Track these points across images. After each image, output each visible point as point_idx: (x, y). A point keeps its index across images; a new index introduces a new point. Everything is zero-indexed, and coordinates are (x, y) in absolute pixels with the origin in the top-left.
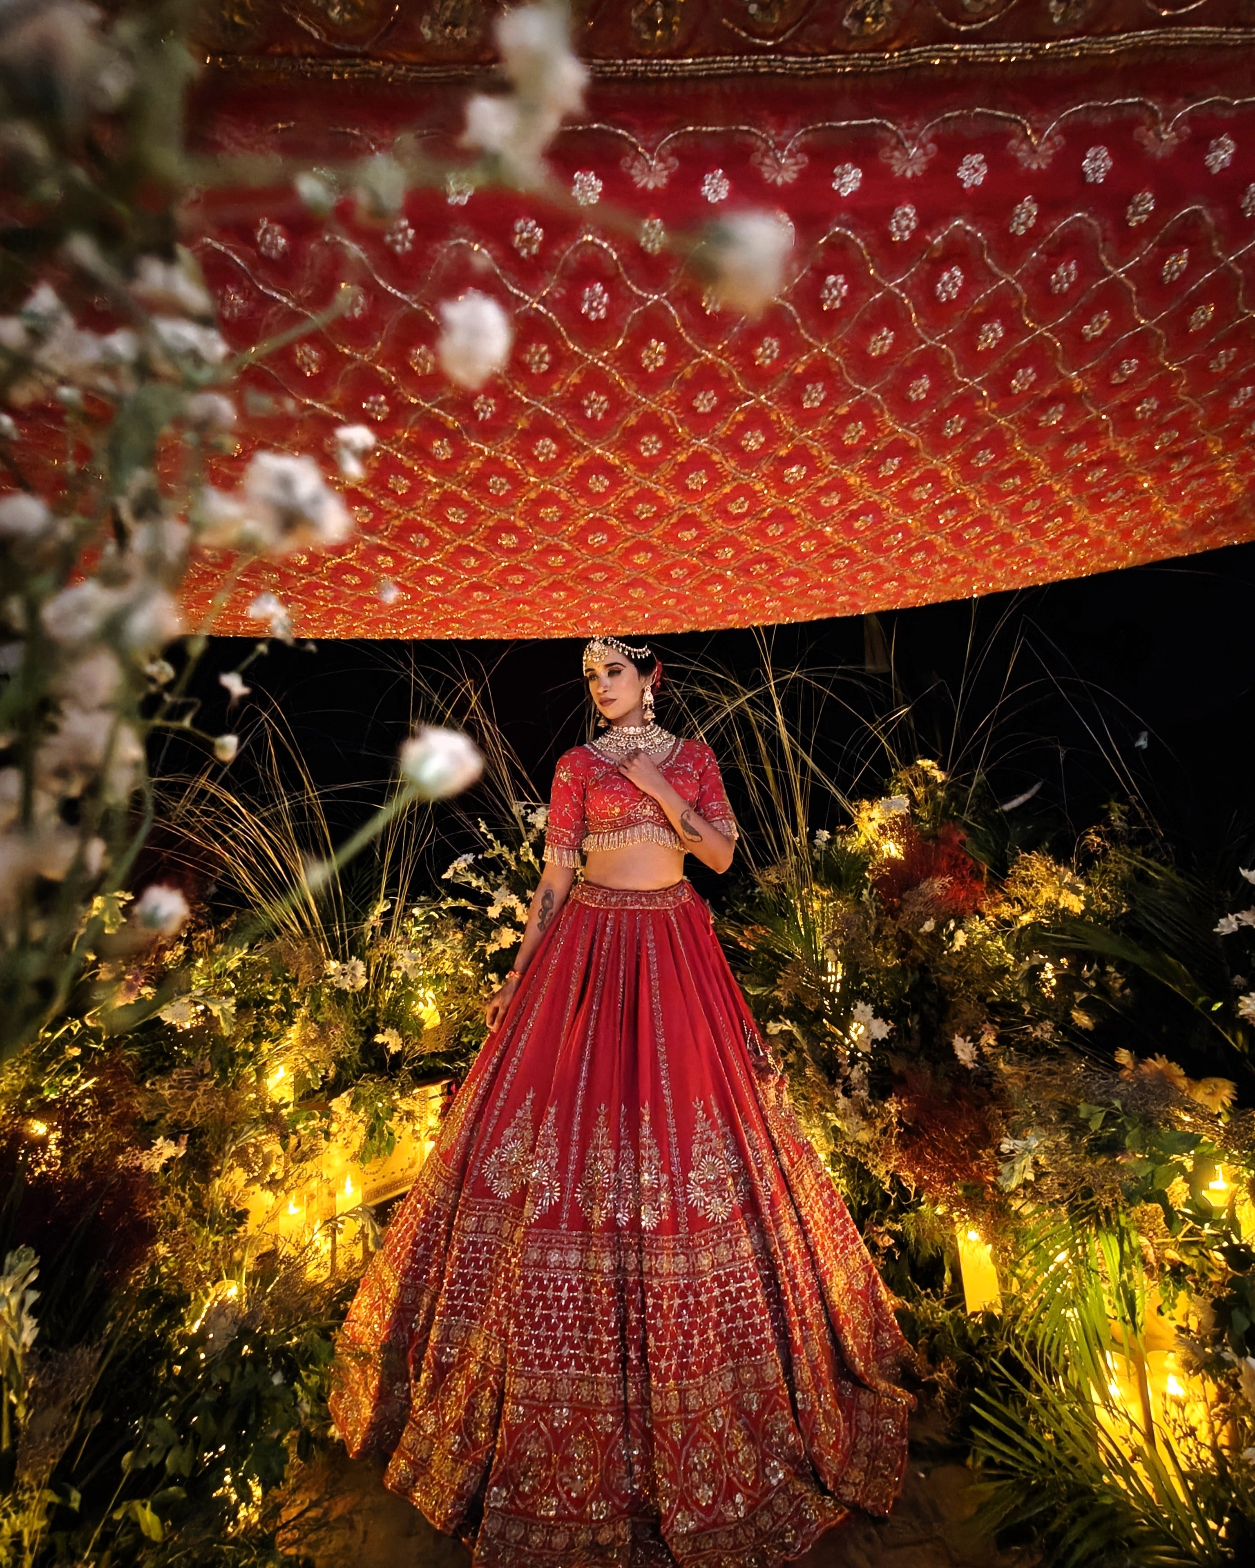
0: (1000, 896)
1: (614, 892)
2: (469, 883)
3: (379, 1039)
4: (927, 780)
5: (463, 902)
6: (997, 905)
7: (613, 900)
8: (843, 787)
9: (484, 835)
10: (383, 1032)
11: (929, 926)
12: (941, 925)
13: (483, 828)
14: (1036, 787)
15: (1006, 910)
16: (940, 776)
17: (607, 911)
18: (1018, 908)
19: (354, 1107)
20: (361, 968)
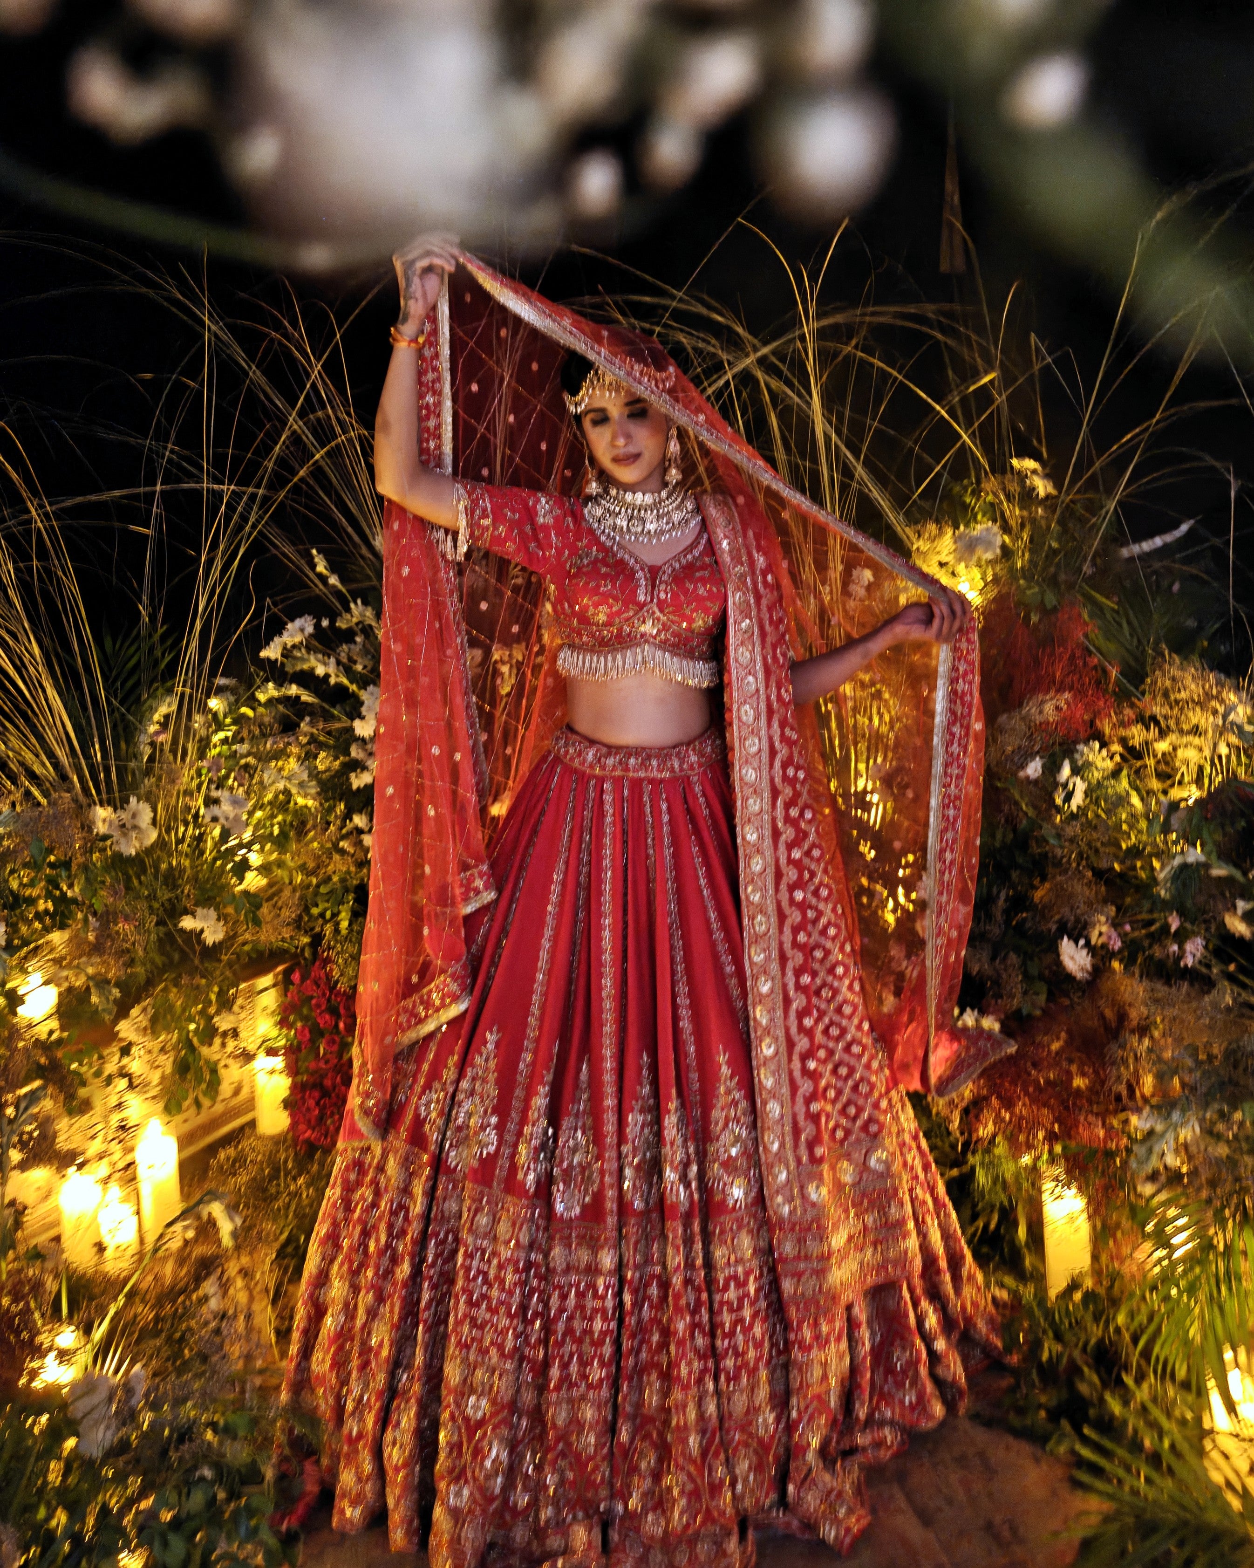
0: (1128, 712)
1: (612, 749)
2: (312, 670)
3: (187, 923)
4: (1027, 496)
5: (293, 690)
6: (1124, 724)
7: (610, 761)
8: (900, 501)
9: (323, 579)
10: (193, 914)
11: (1034, 769)
12: (1052, 768)
13: (321, 567)
14: (1184, 528)
15: (1137, 734)
16: (1042, 487)
17: (601, 780)
18: (1154, 732)
19: (154, 1026)
20: (146, 814)
